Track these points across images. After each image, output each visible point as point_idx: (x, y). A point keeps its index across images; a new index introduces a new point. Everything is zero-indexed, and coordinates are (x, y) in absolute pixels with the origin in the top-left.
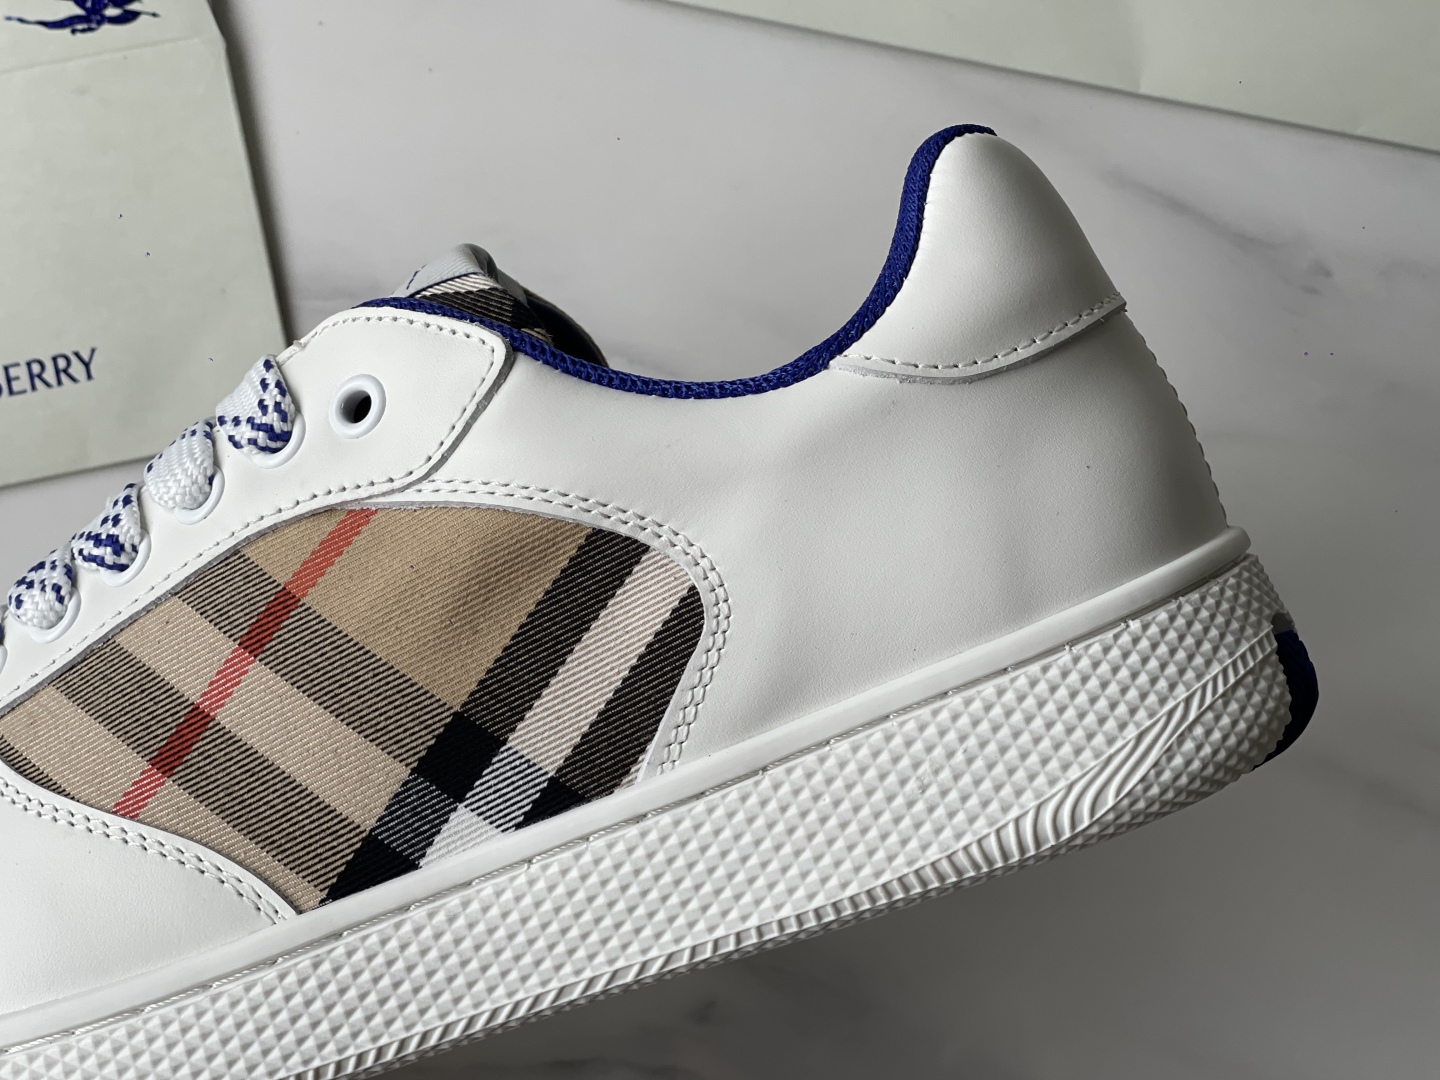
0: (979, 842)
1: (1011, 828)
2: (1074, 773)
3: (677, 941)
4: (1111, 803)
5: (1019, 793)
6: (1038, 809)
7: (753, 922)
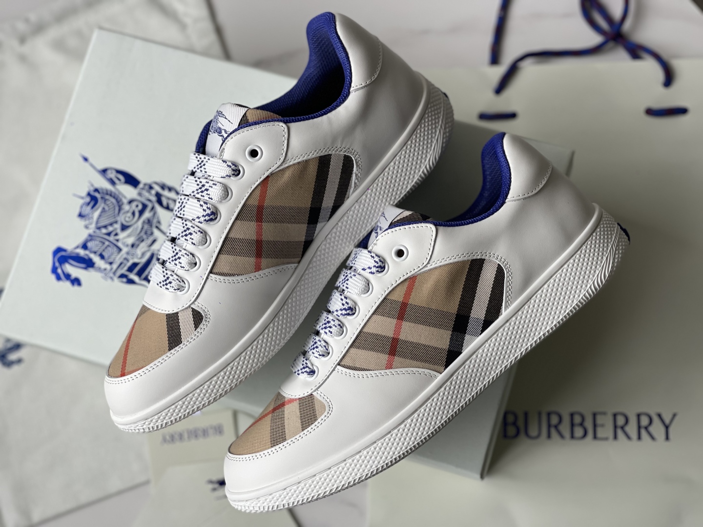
0: (584, 295)
1: (590, 290)
2: (597, 272)
3: (526, 345)
4: (607, 276)
5: (588, 281)
6: (594, 283)
7: (542, 333)
